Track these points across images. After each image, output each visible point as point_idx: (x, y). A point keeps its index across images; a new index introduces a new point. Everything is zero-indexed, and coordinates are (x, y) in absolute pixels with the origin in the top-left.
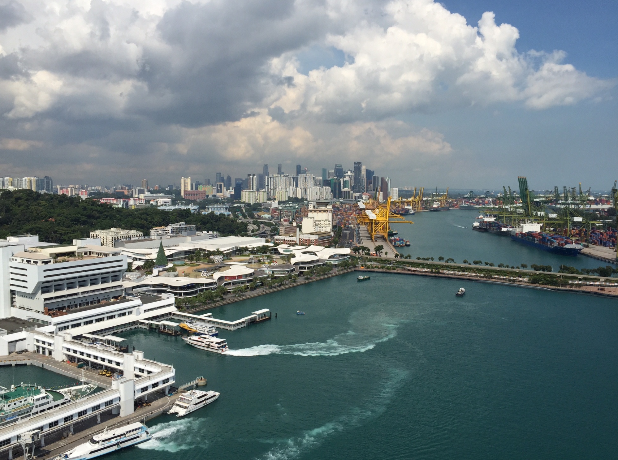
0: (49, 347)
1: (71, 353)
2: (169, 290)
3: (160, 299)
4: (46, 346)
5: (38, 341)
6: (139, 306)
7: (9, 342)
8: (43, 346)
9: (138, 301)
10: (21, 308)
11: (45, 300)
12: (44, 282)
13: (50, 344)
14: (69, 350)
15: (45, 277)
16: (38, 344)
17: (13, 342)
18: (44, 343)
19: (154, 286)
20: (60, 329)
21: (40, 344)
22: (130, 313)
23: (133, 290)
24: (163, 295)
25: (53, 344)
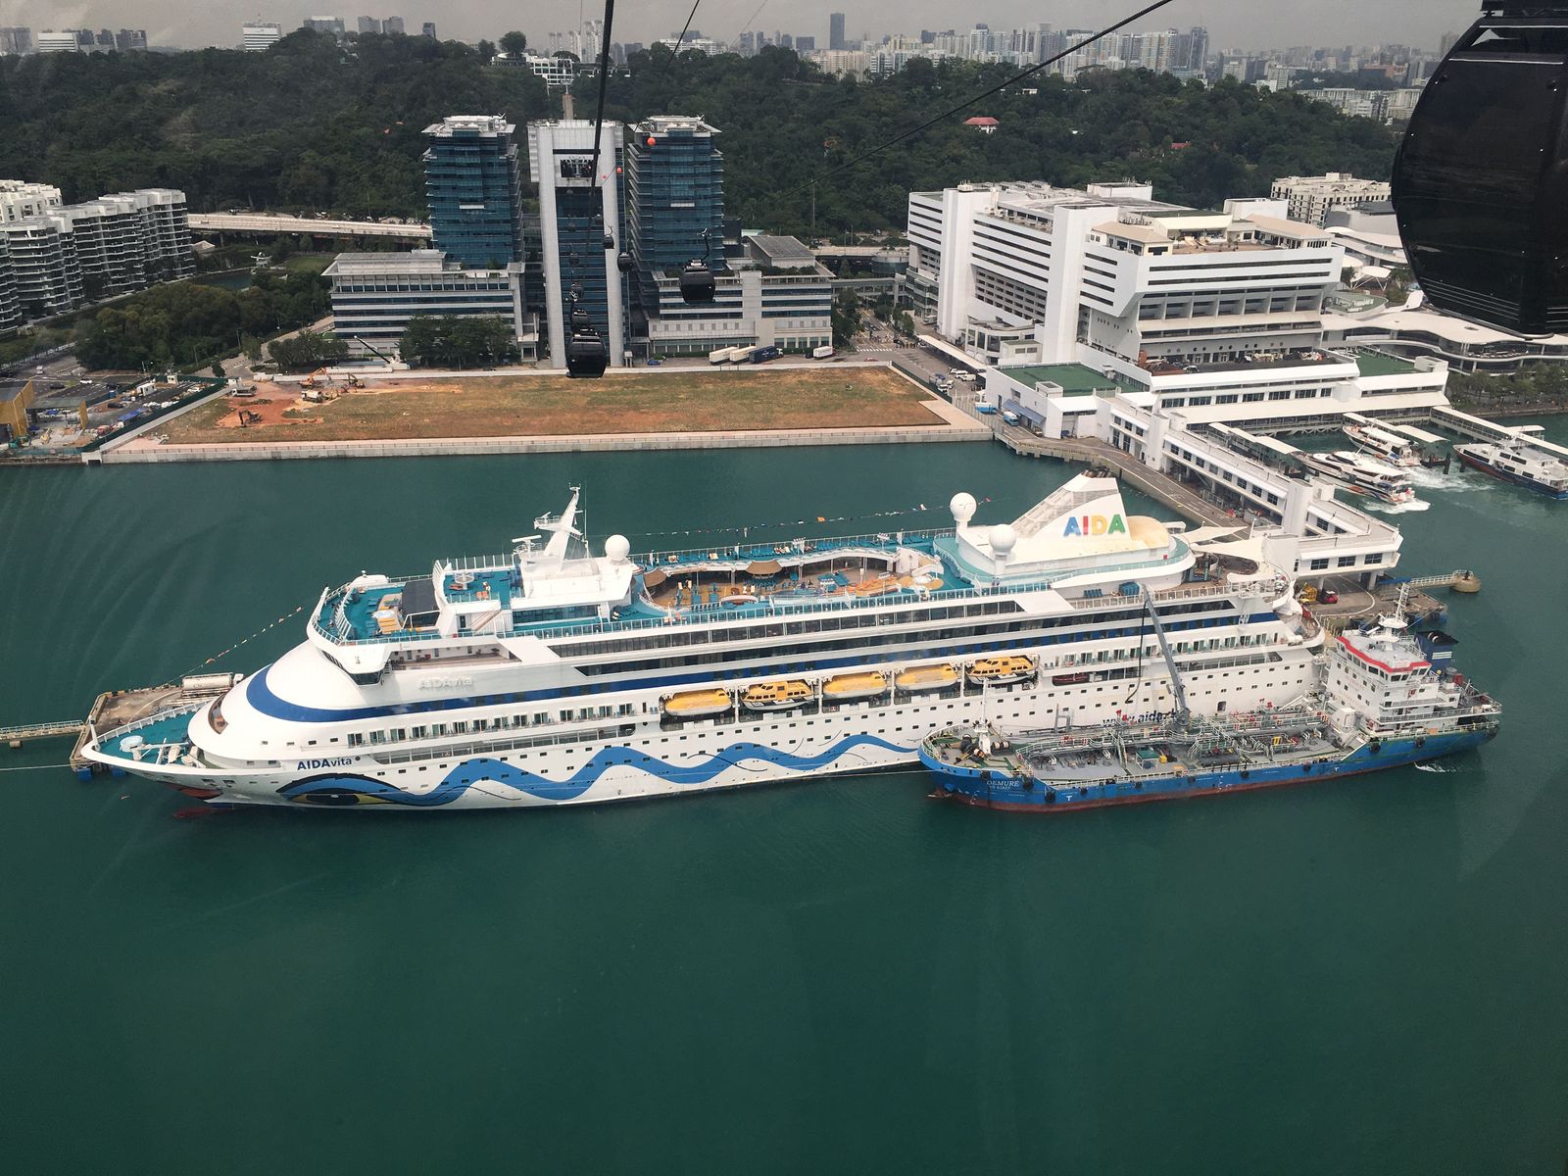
0: (1138, 437)
1: (1179, 458)
2: (1438, 350)
3: (1410, 369)
4: (1132, 434)
5: (1118, 420)
6: (1351, 378)
7: (1065, 414)
8: (1127, 432)
9: (1352, 369)
10: (1094, 345)
11: (1145, 335)
12: (1147, 296)
13: (1140, 432)
14: (1175, 449)
15: (1151, 283)
16: (1116, 426)
17: (1072, 413)
18: (1129, 426)
19: (1402, 334)
20: (1166, 404)
21: (1121, 428)
22: (1326, 392)
23: (1344, 339)
24: (1420, 361)
25: (1147, 432)
